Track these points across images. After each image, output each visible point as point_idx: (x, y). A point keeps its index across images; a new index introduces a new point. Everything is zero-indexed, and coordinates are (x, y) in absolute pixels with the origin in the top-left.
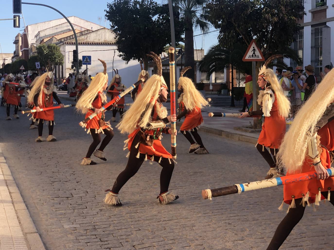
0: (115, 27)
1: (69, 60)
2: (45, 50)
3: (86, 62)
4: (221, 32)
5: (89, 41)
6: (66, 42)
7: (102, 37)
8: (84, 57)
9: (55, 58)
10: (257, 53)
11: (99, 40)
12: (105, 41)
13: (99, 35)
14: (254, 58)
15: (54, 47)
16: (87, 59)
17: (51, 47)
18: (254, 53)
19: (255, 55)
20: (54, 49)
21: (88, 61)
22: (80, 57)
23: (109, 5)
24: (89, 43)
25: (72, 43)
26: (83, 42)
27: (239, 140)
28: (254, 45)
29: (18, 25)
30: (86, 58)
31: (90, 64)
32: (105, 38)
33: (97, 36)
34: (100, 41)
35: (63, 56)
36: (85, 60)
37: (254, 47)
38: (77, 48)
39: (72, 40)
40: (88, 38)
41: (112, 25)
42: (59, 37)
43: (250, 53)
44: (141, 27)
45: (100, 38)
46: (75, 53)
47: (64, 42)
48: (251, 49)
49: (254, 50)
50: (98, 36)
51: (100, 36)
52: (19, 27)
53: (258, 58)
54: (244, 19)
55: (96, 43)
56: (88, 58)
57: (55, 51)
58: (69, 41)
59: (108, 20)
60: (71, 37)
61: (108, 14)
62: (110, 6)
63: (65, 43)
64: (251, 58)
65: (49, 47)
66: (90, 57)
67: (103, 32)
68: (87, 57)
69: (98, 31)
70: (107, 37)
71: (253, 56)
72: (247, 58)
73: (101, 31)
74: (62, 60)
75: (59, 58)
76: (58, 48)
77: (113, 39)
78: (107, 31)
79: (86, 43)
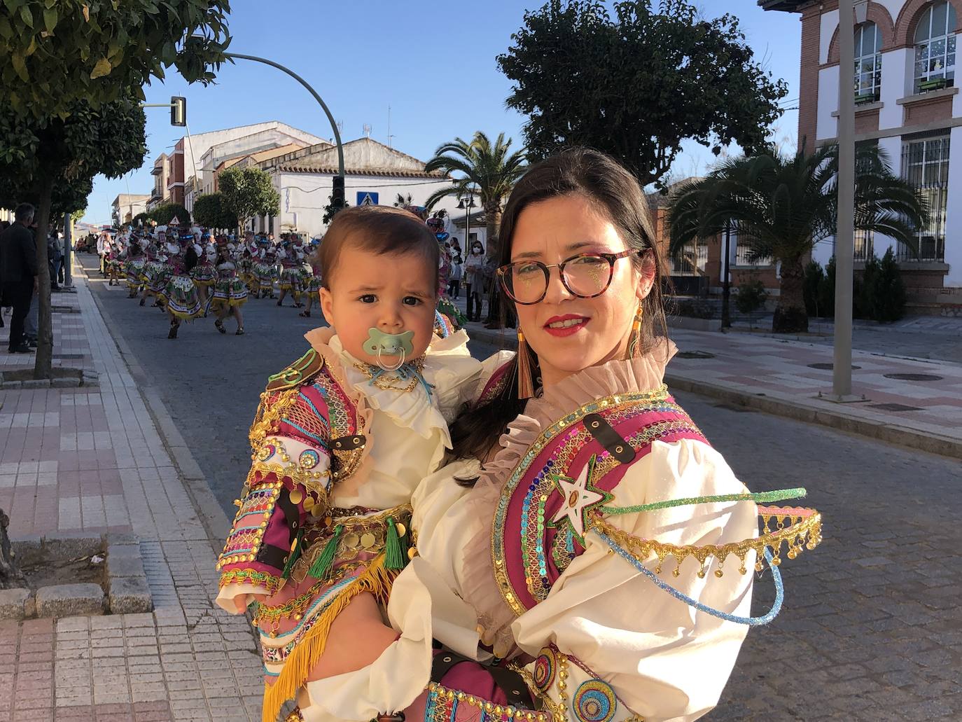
1: (288, 207)
2: (239, 180)
5: (332, 165)
6: (281, 165)
7: (360, 158)
8: (360, 197)
9: (262, 200)
11: (354, 164)
12: (367, 166)
13: (354, 153)
15: (259, 176)
16: (368, 200)
17: (252, 174)
20: (258, 179)
22: (350, 197)
24: (333, 170)
25: (295, 169)
26: (318, 168)
29: (181, 121)
30: (365, 198)
32: (367, 161)
33: (349, 155)
34: (357, 168)
35: (279, 197)
39: (294, 162)
40: (330, 160)
42: (260, 157)
45: (356, 161)
46: (339, 185)
47: (277, 167)
50: (352, 156)
51: (357, 155)
52: (184, 124)
55: (347, 170)
56: (370, 197)
57: (259, 184)
58: (288, 164)
60: (287, 158)
63: (280, 168)
65: (248, 175)
66: (375, 197)
67: (364, 149)
68: (368, 194)
69: (353, 145)
70: (371, 159)
73: (358, 145)
74: (277, 205)
75: (270, 200)
76: (267, 178)
77: (384, 163)
78: (370, 144)
79: (325, 170)
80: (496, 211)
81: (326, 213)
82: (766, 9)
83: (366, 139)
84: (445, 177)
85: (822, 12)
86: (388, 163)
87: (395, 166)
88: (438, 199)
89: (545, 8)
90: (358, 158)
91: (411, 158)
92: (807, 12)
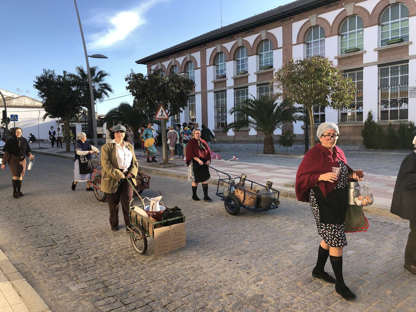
0: (42, 94)
4: (135, 98)
8: (12, 116)
10: (164, 114)
11: (20, 104)
12: (25, 105)
14: (162, 117)
16: (14, 117)
18: (162, 113)
19: (163, 115)
21: (15, 119)
22: (8, 116)
23: (37, 77)
27: (157, 174)
28: (162, 108)
31: (17, 121)
32: (25, 103)
36: (13, 118)
37: (162, 110)
38: (6, 109)
40: (11, 103)
41: (39, 92)
43: (159, 113)
44: (65, 94)
46: (5, 113)
48: (160, 111)
49: (162, 111)
50: (19, 102)
51: (21, 101)
53: (165, 117)
54: (156, 89)
55: (18, 106)
59: (36, 88)
61: (36, 84)
62: (39, 79)
64: (160, 117)
66: (17, 116)
67: (23, 99)
68: (14, 115)
69: (19, 98)
71: (161, 115)
72: (158, 117)
73: (21, 98)
77: (31, 104)
78: (26, 98)
79: (9, 106)
81: (2, 121)
82: (138, 64)
83: (24, 96)
85: (151, 65)
86: (32, 103)
87: (35, 104)
89: (42, 75)
90: (21, 102)
92: (149, 65)
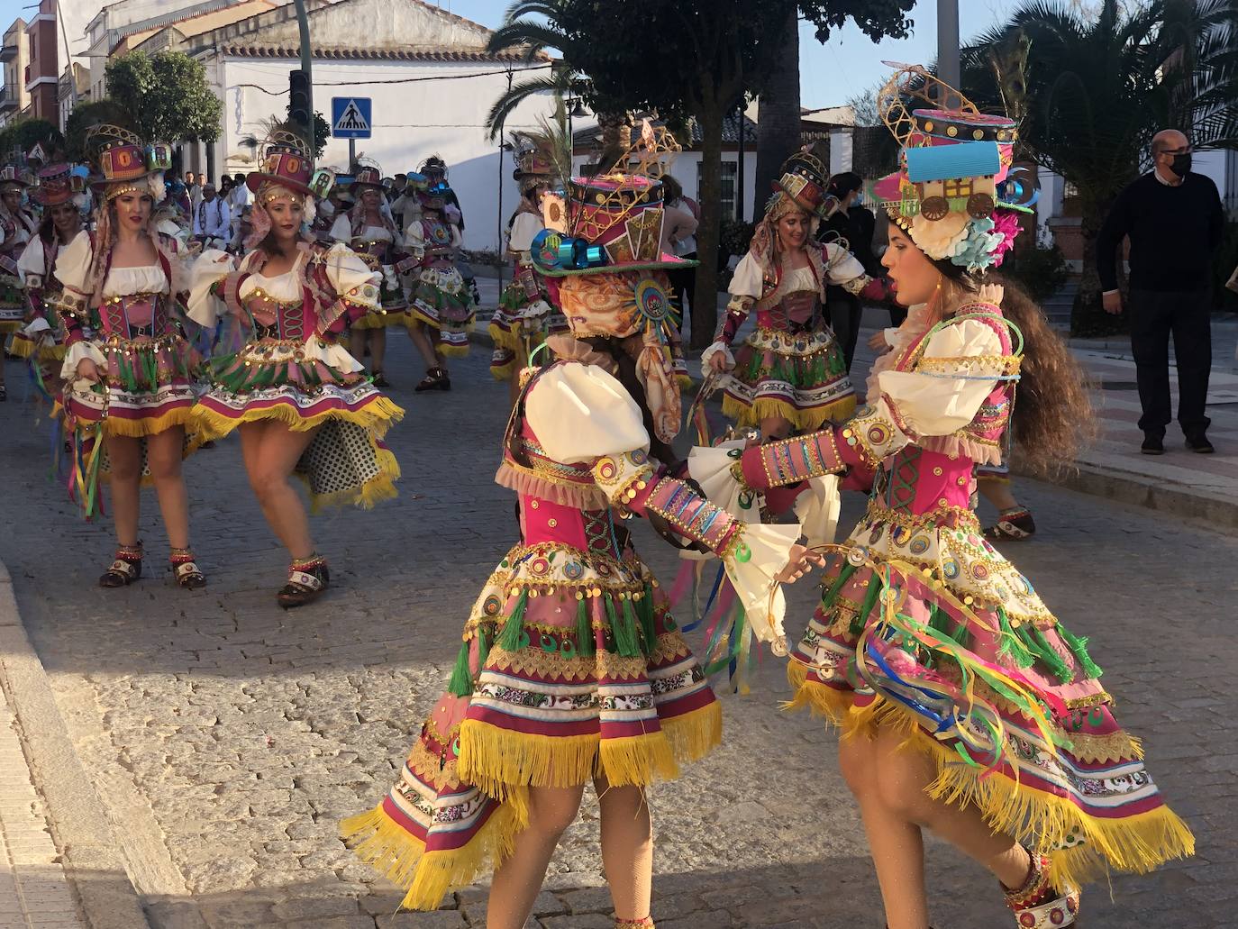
1: (239, 122)
2: (144, 75)
3: (349, 124)
5: (322, 41)
6: (226, 44)
7: (374, 27)
8: (339, 104)
9: (186, 111)
11: (364, 38)
12: (387, 42)
13: (364, 17)
15: (182, 65)
16: (352, 112)
17: (168, 63)
20: (180, 72)
21: (355, 123)
22: (321, 105)
24: (323, 50)
25: (252, 51)
30: (348, 109)
31: (367, 135)
32: (388, 32)
33: (354, 22)
34: (369, 45)
35: (219, 105)
36: (344, 118)
39: (250, 37)
42: (192, 28)
45: (366, 33)
46: (300, 84)
47: (219, 48)
50: (360, 24)
51: (369, 20)
55: (351, 51)
56: (355, 108)
57: (183, 83)
58: (239, 42)
60: (242, 29)
63: (224, 49)
65: (162, 65)
66: (365, 105)
67: (381, 8)
68: (352, 102)
69: (361, 2)
70: (396, 27)
74: (215, 121)
75: (203, 110)
76: (197, 69)
77: (421, 36)
80: (620, 124)
84: (530, 59)
86: (429, 33)
87: (442, 41)
88: (515, 103)
90: (370, 28)
91: (471, 24)
